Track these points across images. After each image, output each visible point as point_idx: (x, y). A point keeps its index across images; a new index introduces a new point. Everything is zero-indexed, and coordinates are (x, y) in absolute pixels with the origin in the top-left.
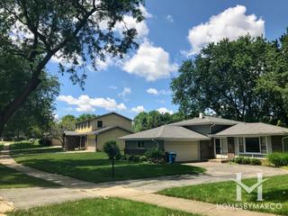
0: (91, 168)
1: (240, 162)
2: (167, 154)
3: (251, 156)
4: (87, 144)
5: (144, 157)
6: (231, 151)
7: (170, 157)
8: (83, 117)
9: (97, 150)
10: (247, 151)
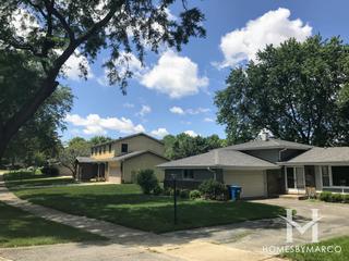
0: (131, 207)
1: (326, 199)
2: (229, 188)
3: (340, 190)
4: (107, 174)
5: (197, 191)
6: (311, 183)
7: (233, 192)
8: (95, 141)
9: (123, 182)
10: (334, 184)
